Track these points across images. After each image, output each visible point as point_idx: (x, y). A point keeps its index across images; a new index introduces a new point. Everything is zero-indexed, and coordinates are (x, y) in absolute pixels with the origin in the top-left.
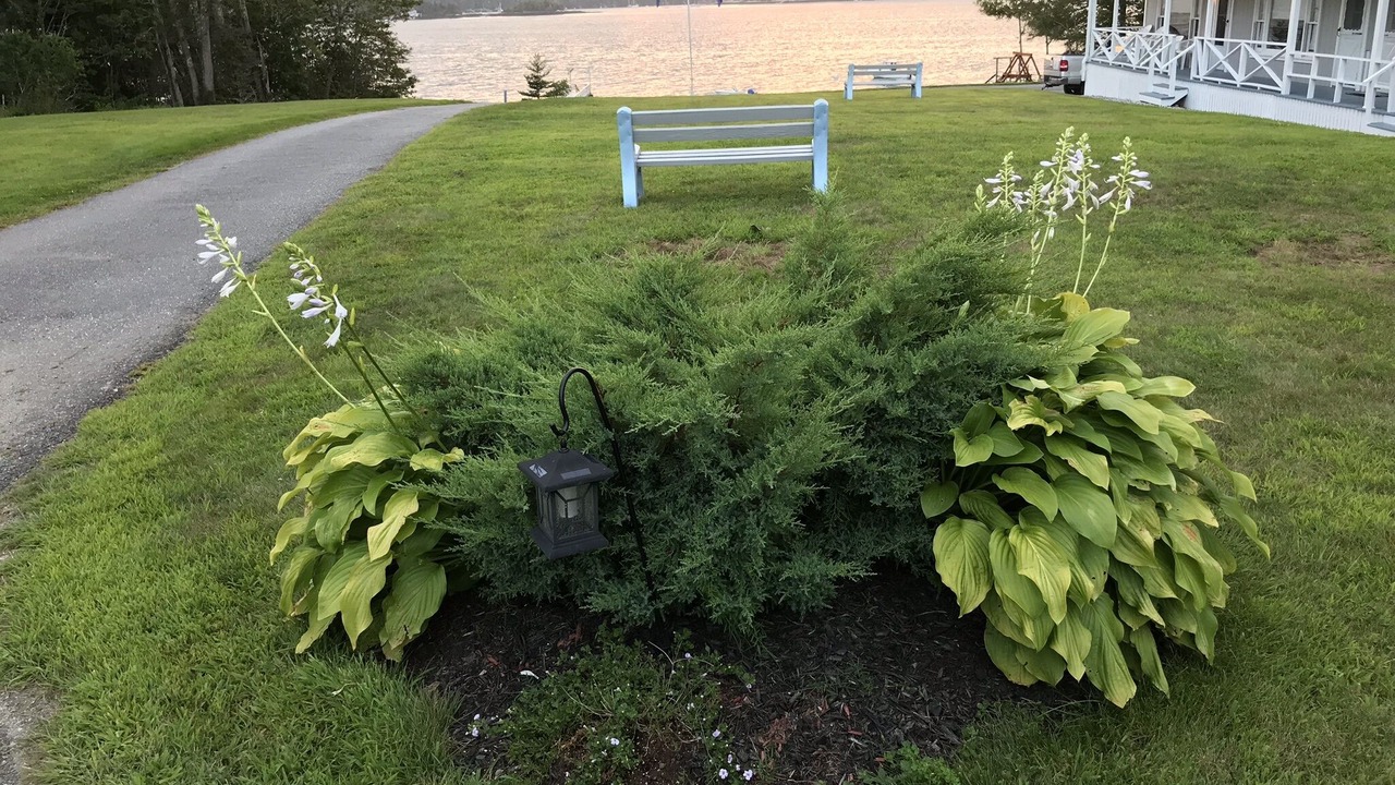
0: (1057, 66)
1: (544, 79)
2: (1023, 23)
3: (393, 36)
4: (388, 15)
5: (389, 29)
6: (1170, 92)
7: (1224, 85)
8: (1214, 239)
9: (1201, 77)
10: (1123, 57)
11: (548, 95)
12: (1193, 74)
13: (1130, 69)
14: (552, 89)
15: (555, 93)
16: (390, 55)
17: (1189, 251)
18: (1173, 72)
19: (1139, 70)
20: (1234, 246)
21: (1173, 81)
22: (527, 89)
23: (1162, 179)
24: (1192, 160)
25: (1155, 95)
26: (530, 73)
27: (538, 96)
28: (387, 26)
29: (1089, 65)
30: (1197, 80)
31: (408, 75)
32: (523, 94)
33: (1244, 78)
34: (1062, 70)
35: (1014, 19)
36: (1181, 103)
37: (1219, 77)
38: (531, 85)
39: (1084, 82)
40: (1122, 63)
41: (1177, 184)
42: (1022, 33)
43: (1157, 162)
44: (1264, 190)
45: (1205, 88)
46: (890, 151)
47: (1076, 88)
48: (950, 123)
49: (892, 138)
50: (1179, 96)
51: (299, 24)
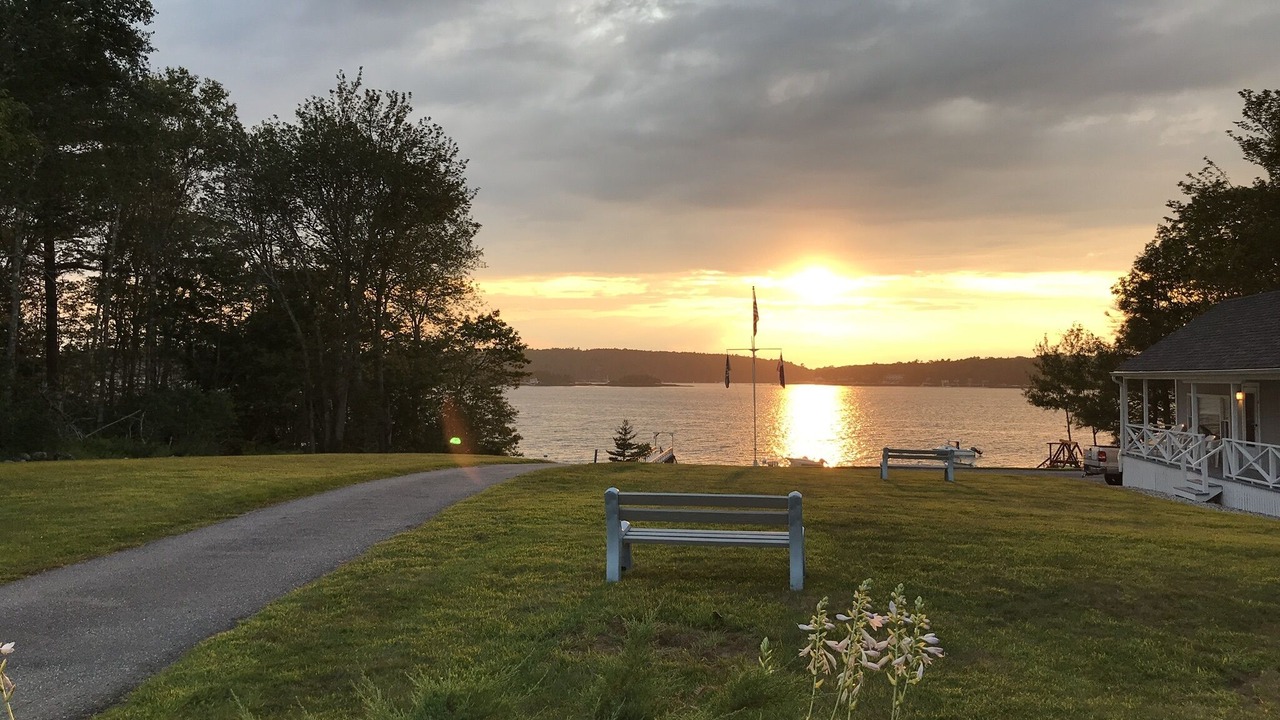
0: (1095, 457)
1: (630, 441)
2: (1070, 414)
3: (504, 400)
4: (502, 383)
5: (502, 395)
6: (1203, 489)
7: (1257, 485)
8: (1194, 663)
9: (1234, 475)
10: (1155, 451)
11: (633, 455)
12: (1225, 473)
13: (1164, 464)
14: (636, 450)
15: (638, 454)
16: (501, 415)
17: (1162, 676)
18: (1205, 470)
19: (1172, 466)
20: (1214, 674)
21: (1204, 477)
22: (614, 449)
23: (1153, 589)
24: (1190, 570)
25: (1189, 490)
26: (617, 436)
27: (624, 456)
28: (500, 392)
29: (1126, 459)
30: (1229, 479)
31: (514, 434)
32: (611, 453)
33: (1276, 480)
34: (1100, 460)
35: (1061, 411)
36: (1217, 500)
37: (1250, 477)
38: (618, 446)
39: (1122, 473)
40: (1155, 458)
41: (1168, 597)
42: (1069, 423)
43: (1153, 569)
44: (1260, 609)
45: (1238, 487)
46: (886, 539)
47: (1115, 478)
48: (961, 513)
49: (896, 526)
50: (1214, 492)
51: (425, 388)
